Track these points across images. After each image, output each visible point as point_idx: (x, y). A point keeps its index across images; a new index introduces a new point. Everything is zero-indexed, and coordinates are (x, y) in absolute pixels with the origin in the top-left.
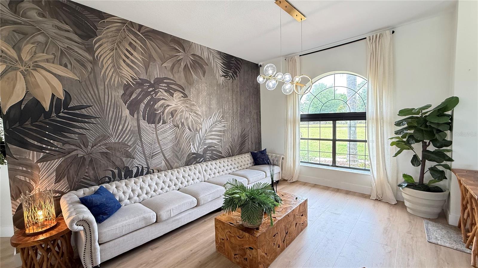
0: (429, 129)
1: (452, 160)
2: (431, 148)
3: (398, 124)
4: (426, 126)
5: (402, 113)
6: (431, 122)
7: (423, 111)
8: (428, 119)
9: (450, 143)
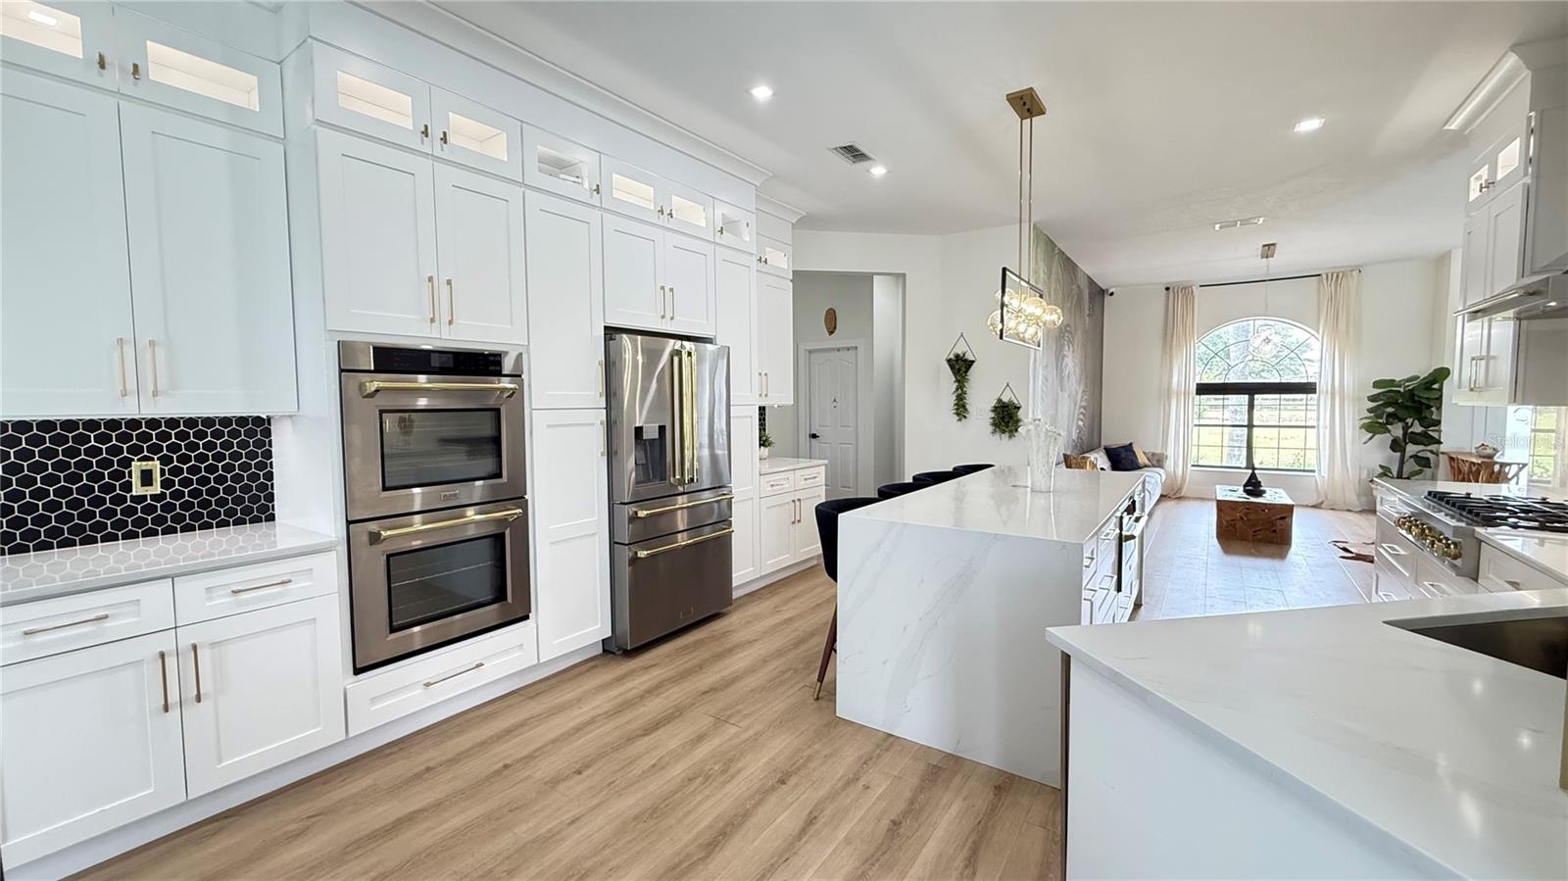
0: (1416, 405)
1: (1441, 443)
2: (1417, 428)
3: (1372, 399)
4: (1414, 401)
5: (1376, 384)
6: (1419, 397)
7: (1407, 384)
8: (1416, 392)
9: (1438, 423)
